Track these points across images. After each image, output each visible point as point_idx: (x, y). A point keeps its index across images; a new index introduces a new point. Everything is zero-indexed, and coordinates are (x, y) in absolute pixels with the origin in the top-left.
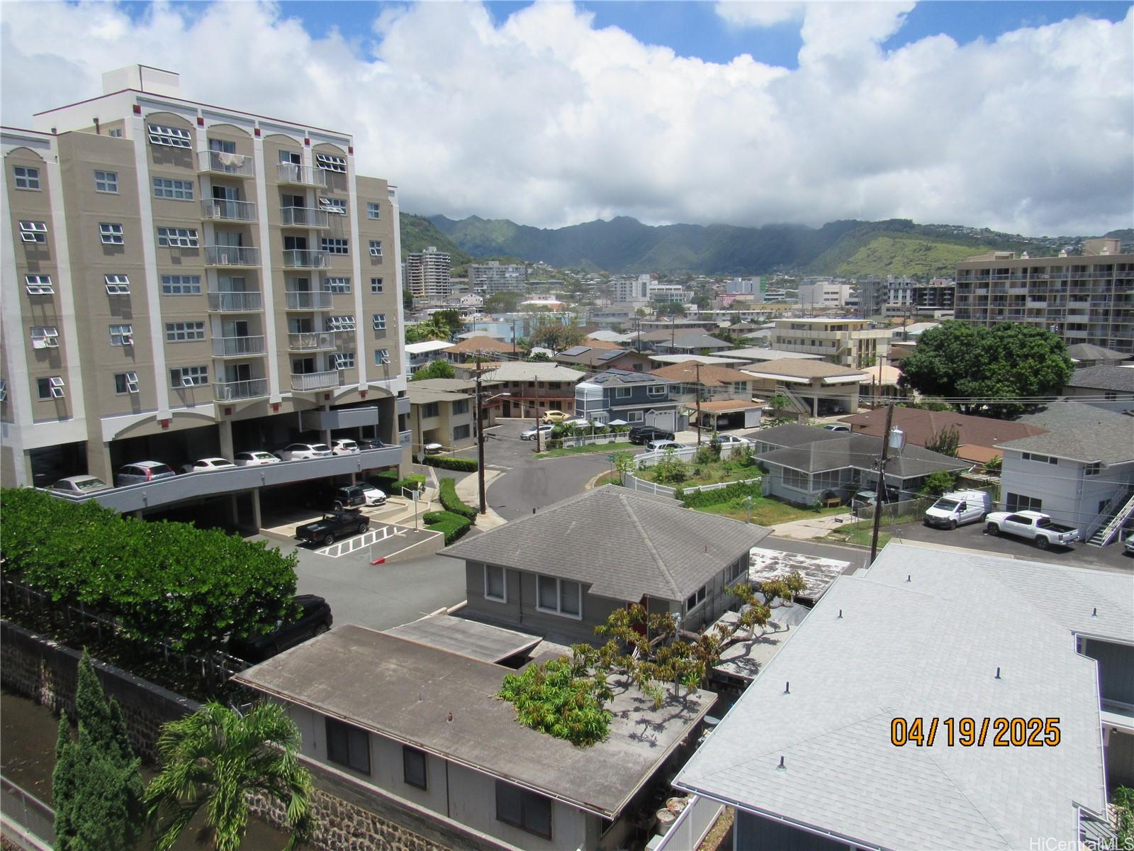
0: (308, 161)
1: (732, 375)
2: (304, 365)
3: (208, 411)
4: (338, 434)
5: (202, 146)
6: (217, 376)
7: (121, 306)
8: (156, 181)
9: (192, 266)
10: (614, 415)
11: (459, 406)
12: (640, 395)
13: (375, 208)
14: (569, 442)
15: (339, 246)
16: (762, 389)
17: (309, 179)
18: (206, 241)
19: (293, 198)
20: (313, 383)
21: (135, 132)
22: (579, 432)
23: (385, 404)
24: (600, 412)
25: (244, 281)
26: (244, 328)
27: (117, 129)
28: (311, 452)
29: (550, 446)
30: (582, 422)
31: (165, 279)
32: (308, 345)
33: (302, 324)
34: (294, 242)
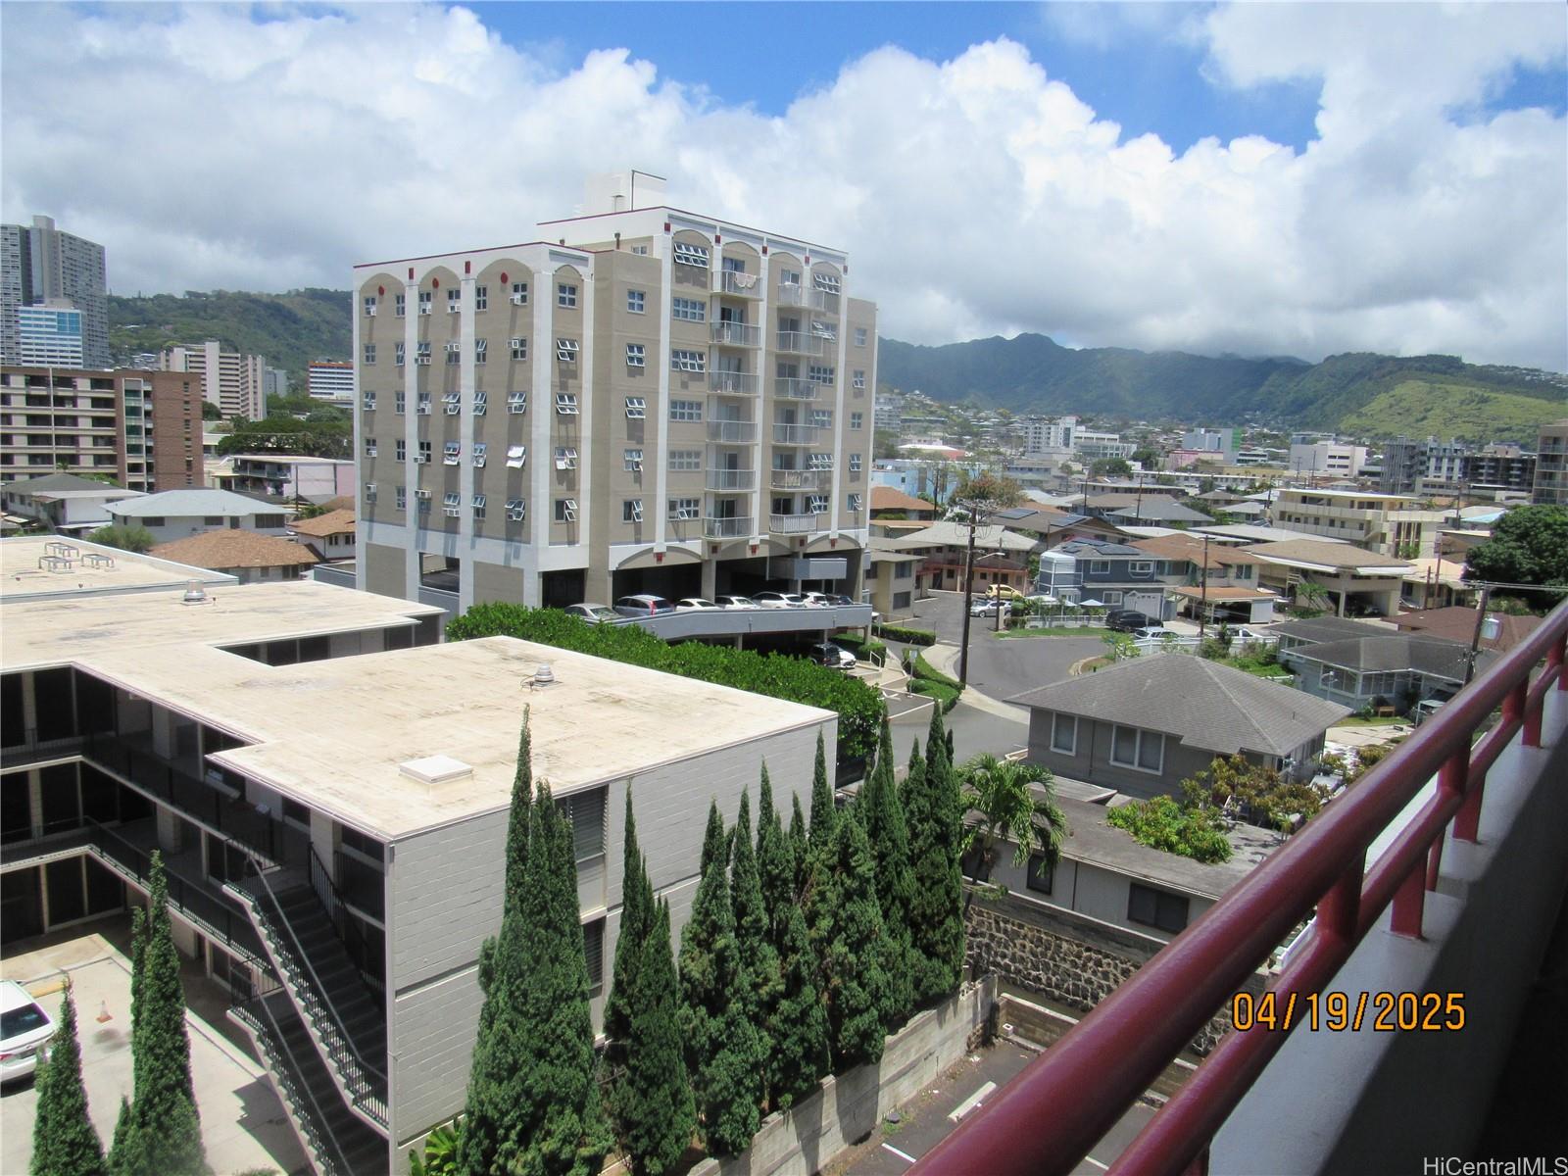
0: (806, 281)
1: (1234, 556)
2: (782, 505)
3: (696, 547)
4: (810, 585)
5: (716, 266)
6: (707, 510)
7: (636, 430)
8: (676, 301)
9: (698, 391)
10: (1086, 594)
11: (902, 569)
12: (1119, 571)
13: (862, 332)
14: (1034, 622)
15: (823, 374)
16: (1270, 577)
17: (805, 302)
18: (711, 366)
19: (789, 321)
20: (793, 525)
21: (662, 250)
22: (1046, 612)
23: (853, 555)
24: (1070, 589)
25: (737, 409)
26: (734, 460)
27: (643, 246)
28: (783, 602)
29: (1011, 625)
30: (1049, 599)
31: (673, 404)
32: (792, 484)
33: (785, 460)
34: (786, 369)
